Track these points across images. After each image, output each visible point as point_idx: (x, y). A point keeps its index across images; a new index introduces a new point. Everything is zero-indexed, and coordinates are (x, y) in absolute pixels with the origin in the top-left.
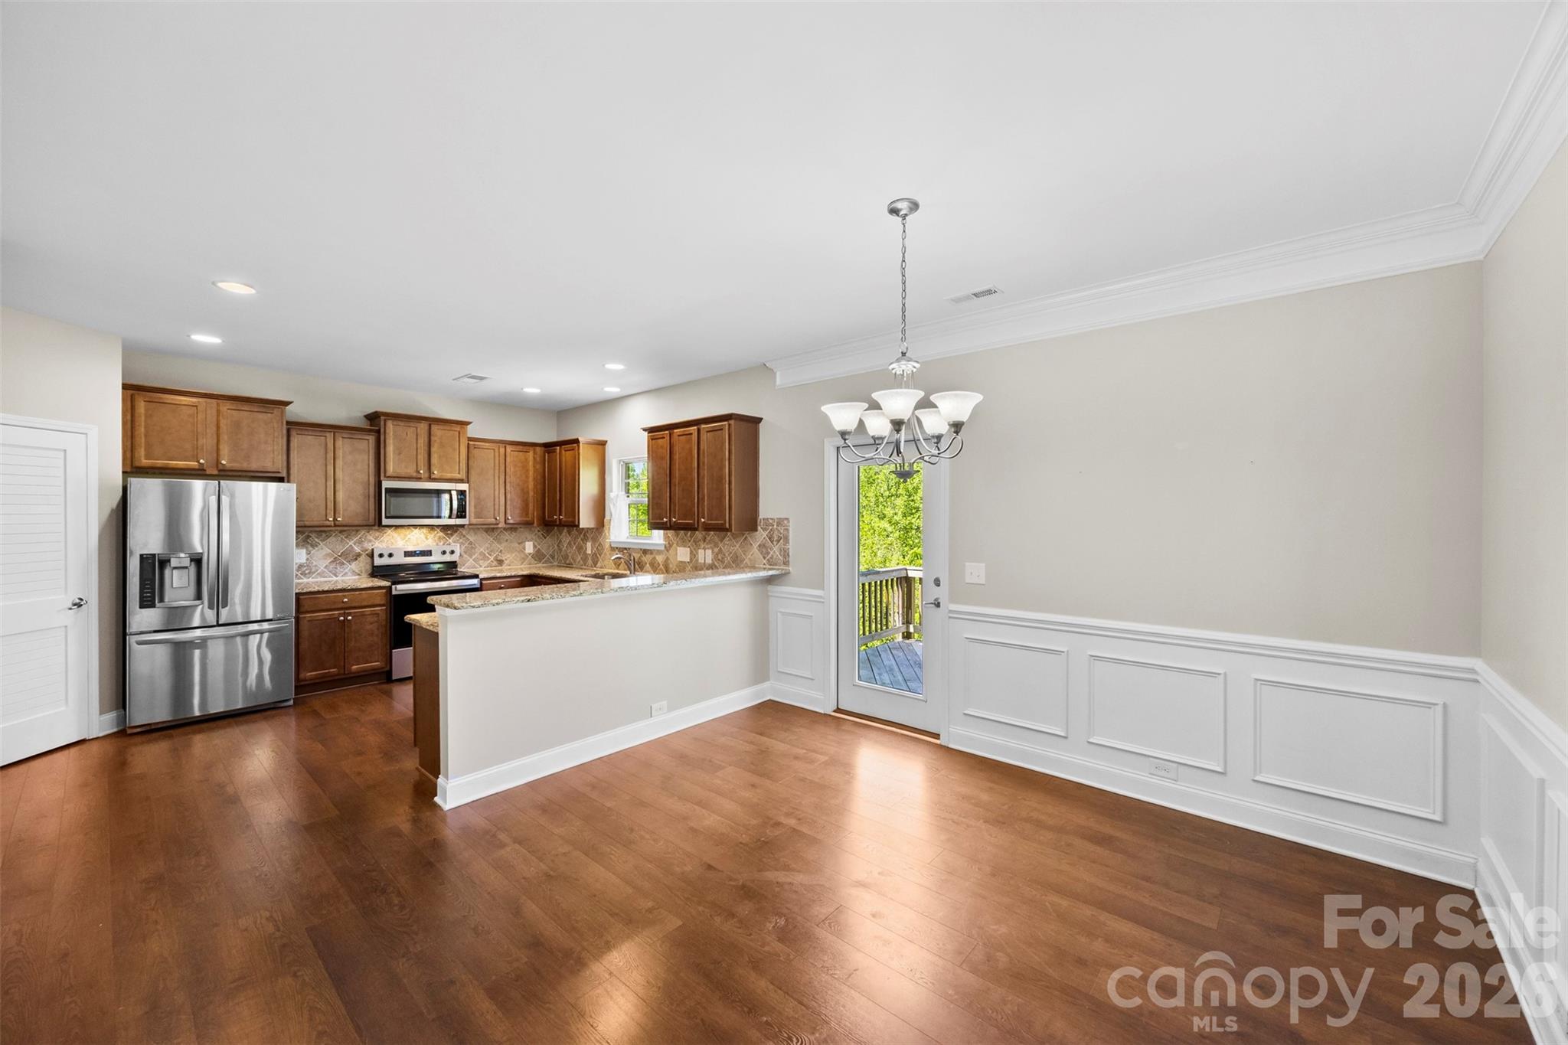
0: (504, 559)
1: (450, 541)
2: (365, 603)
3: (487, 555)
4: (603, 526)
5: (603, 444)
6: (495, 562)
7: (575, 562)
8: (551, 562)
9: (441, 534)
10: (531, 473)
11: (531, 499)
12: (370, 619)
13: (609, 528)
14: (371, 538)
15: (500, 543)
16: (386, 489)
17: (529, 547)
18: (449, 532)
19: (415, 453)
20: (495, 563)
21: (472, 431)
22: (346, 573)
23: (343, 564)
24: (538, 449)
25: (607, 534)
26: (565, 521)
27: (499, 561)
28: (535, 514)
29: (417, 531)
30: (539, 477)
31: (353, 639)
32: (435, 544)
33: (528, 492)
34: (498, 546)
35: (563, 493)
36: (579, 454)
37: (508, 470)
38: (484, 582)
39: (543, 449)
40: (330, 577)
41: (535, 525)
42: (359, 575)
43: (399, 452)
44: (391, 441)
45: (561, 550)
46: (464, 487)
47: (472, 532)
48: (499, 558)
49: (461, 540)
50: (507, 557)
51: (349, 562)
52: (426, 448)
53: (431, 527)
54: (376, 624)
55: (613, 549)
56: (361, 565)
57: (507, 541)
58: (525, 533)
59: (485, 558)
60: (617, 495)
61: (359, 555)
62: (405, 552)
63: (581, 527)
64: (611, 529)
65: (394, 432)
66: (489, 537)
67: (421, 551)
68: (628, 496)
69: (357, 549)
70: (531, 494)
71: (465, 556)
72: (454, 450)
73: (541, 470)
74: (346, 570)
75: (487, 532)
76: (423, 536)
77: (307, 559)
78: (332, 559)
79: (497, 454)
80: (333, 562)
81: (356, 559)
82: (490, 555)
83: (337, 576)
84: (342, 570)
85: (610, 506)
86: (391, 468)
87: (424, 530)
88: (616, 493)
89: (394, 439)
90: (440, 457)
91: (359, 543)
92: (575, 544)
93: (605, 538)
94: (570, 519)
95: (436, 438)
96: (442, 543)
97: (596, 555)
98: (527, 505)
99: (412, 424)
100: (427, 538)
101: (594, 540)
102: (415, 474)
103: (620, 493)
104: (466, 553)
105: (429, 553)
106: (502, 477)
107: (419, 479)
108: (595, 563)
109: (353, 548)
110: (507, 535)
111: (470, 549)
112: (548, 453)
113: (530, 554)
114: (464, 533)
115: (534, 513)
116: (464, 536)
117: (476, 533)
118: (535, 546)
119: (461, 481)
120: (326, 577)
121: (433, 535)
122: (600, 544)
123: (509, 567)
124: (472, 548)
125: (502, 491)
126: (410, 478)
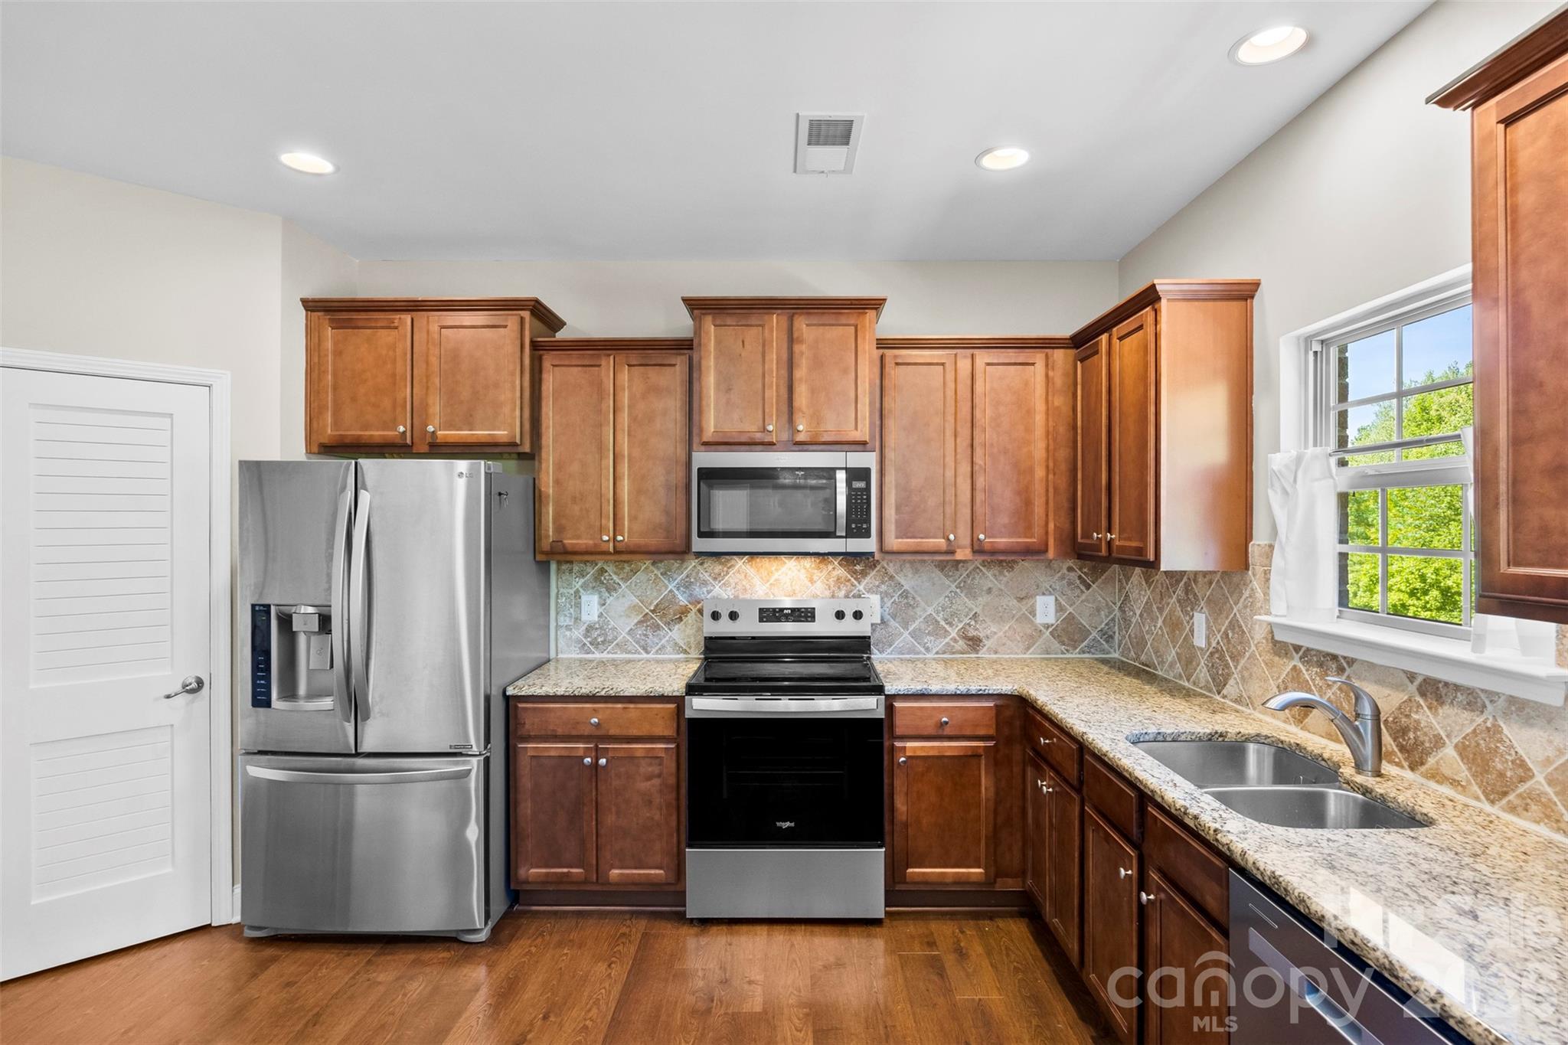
0: (981, 635)
1: (861, 587)
2: (634, 732)
3: (942, 623)
4: (1247, 568)
5: (1244, 293)
6: (961, 642)
7: (1162, 663)
8: (1103, 651)
9: (841, 572)
10: (1039, 419)
11: (1038, 488)
12: (646, 768)
13: (1267, 573)
14: (706, 577)
15: (971, 595)
16: (699, 470)
17: (1046, 610)
18: (858, 568)
19: (760, 385)
20: (961, 644)
21: (891, 323)
22: (663, 647)
23: (658, 627)
24: (1059, 355)
25: (1259, 594)
26: (1122, 549)
27: (971, 639)
28: (1051, 526)
29: (791, 564)
30: (1062, 429)
31: (614, 809)
32: (828, 593)
33: (1031, 470)
34: (969, 603)
35: (1116, 468)
36: (1157, 336)
37: (978, 414)
38: (897, 704)
39: (1072, 352)
40: (637, 652)
41: (1051, 554)
42: (686, 652)
43: (726, 386)
44: (712, 363)
45: (1127, 622)
46: (867, 460)
47: (908, 570)
48: (972, 633)
49: (883, 588)
50: (992, 631)
51: (668, 624)
52: (784, 372)
53: (822, 556)
54: (656, 781)
55: (1281, 649)
56: (690, 631)
57: (989, 590)
58: (1029, 572)
59: (938, 631)
60: (1299, 460)
61: (685, 611)
62: (761, 610)
63: (1164, 567)
64: (1273, 577)
65: (718, 342)
66: (947, 582)
67: (793, 610)
68: (1343, 463)
69: (682, 599)
70: (1040, 473)
71: (892, 623)
72: (845, 371)
73: (1066, 410)
74: (663, 641)
75: (942, 570)
76: (803, 575)
77: (601, 615)
78: (640, 617)
79: (950, 376)
80: (640, 622)
81: (680, 619)
82: (950, 624)
83: (647, 652)
84: (656, 640)
85: (1268, 500)
86: (711, 424)
87: (808, 562)
88: (1294, 453)
89: (716, 358)
90: (813, 391)
91: (687, 587)
92: (1161, 610)
93: (1251, 606)
94: (1134, 544)
95: (804, 347)
96: (842, 593)
97: (1222, 658)
98: (1028, 503)
99: (754, 320)
100: (812, 581)
101: (1218, 608)
102: (759, 436)
103: (1311, 450)
104: (894, 617)
105: (805, 615)
106: (964, 432)
107: (769, 446)
108: (1220, 683)
109: (674, 596)
110: (989, 578)
111: (904, 607)
112: (1082, 361)
113: (1047, 627)
114: (891, 570)
115: (1045, 522)
116: (891, 578)
117: (916, 571)
118: (1060, 608)
119: (861, 445)
120: (630, 652)
121: (825, 572)
122: (1234, 625)
123: (994, 656)
124: (908, 605)
125: (965, 468)
126: (751, 444)
